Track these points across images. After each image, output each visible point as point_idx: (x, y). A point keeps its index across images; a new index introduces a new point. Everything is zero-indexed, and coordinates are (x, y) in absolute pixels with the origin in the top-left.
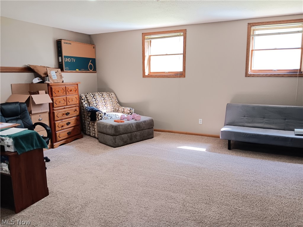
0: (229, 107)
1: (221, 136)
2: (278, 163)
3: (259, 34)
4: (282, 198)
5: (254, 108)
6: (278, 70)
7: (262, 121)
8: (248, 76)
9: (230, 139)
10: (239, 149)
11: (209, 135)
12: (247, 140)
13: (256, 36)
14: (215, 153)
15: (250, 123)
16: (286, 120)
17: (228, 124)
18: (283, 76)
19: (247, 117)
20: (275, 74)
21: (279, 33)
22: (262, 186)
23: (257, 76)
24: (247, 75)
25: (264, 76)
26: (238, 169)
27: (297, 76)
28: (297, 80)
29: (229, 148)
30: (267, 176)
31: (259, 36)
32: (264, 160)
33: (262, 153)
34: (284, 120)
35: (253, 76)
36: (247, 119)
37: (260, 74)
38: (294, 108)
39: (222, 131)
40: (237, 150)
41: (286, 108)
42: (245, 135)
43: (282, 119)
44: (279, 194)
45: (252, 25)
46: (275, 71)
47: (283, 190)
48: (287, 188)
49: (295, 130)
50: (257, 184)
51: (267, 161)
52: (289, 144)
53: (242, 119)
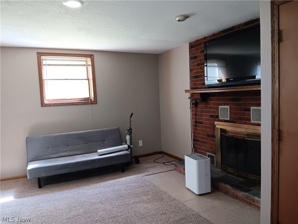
0: (28, 140)
1: (29, 175)
2: (92, 186)
3: (49, 64)
4: (117, 218)
5: (56, 137)
6: (71, 99)
7: (66, 149)
8: (45, 106)
9: (39, 177)
10: (50, 184)
11: (7, 179)
12: (58, 172)
13: (47, 65)
14: (27, 198)
15: (55, 154)
16: (88, 144)
17: (31, 160)
18: (77, 104)
19: (51, 149)
20: (70, 103)
21: (68, 65)
22: (94, 215)
23: (54, 106)
24: (43, 104)
25: (61, 105)
26: (62, 207)
27: (89, 104)
28: (89, 106)
29: (40, 187)
30: (92, 202)
31: (50, 66)
32: (80, 188)
33: (74, 181)
34: (86, 144)
35: (49, 105)
36: (51, 150)
37: (56, 103)
38: (92, 131)
39: (29, 170)
40: (48, 186)
41: (85, 133)
42: (55, 168)
43: (84, 144)
44: (112, 216)
45: (41, 54)
46: (68, 99)
47: (112, 210)
48: (114, 207)
49: (99, 151)
50: (89, 215)
51: (83, 187)
52: (97, 166)
53: (46, 151)
